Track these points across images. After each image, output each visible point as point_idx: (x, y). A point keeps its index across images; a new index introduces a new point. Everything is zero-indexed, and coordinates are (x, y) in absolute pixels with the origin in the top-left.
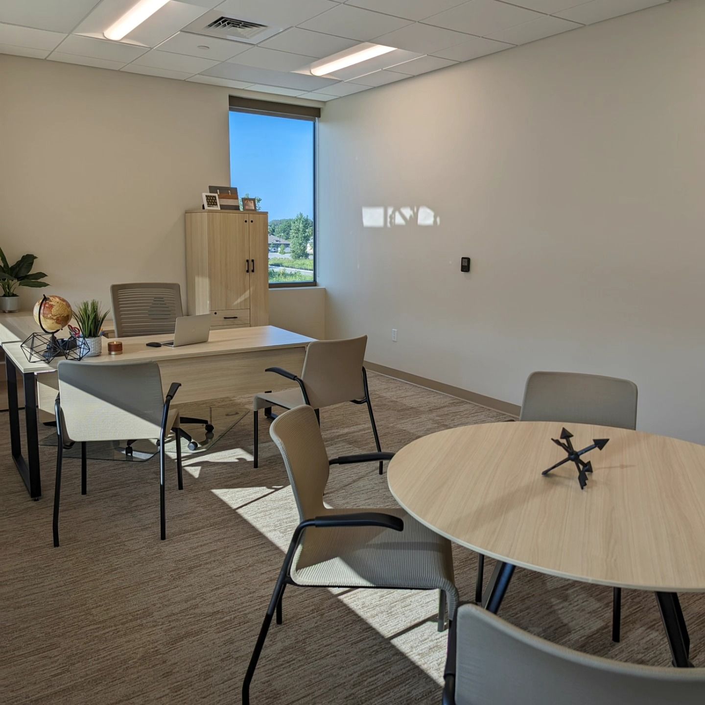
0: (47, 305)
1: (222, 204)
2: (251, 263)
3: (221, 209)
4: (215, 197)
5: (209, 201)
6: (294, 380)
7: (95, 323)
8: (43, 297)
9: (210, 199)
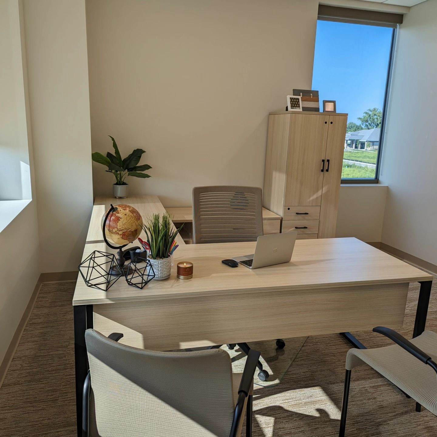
0: (113, 218)
1: (303, 106)
2: (326, 163)
3: (303, 110)
4: (298, 99)
5: (293, 104)
6: (426, 363)
7: (165, 240)
8: (111, 207)
9: (294, 101)
